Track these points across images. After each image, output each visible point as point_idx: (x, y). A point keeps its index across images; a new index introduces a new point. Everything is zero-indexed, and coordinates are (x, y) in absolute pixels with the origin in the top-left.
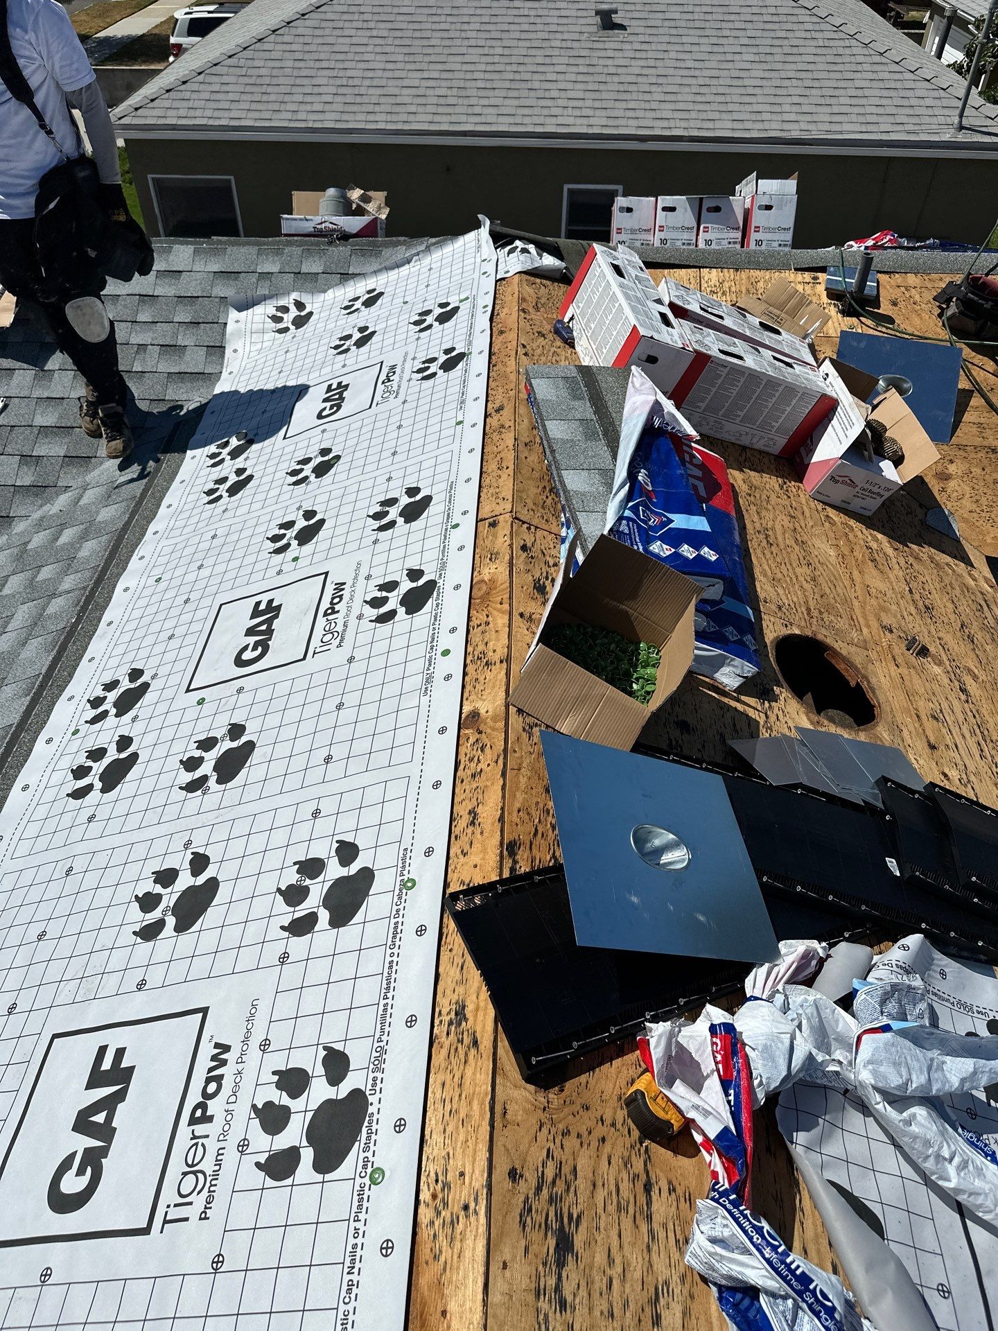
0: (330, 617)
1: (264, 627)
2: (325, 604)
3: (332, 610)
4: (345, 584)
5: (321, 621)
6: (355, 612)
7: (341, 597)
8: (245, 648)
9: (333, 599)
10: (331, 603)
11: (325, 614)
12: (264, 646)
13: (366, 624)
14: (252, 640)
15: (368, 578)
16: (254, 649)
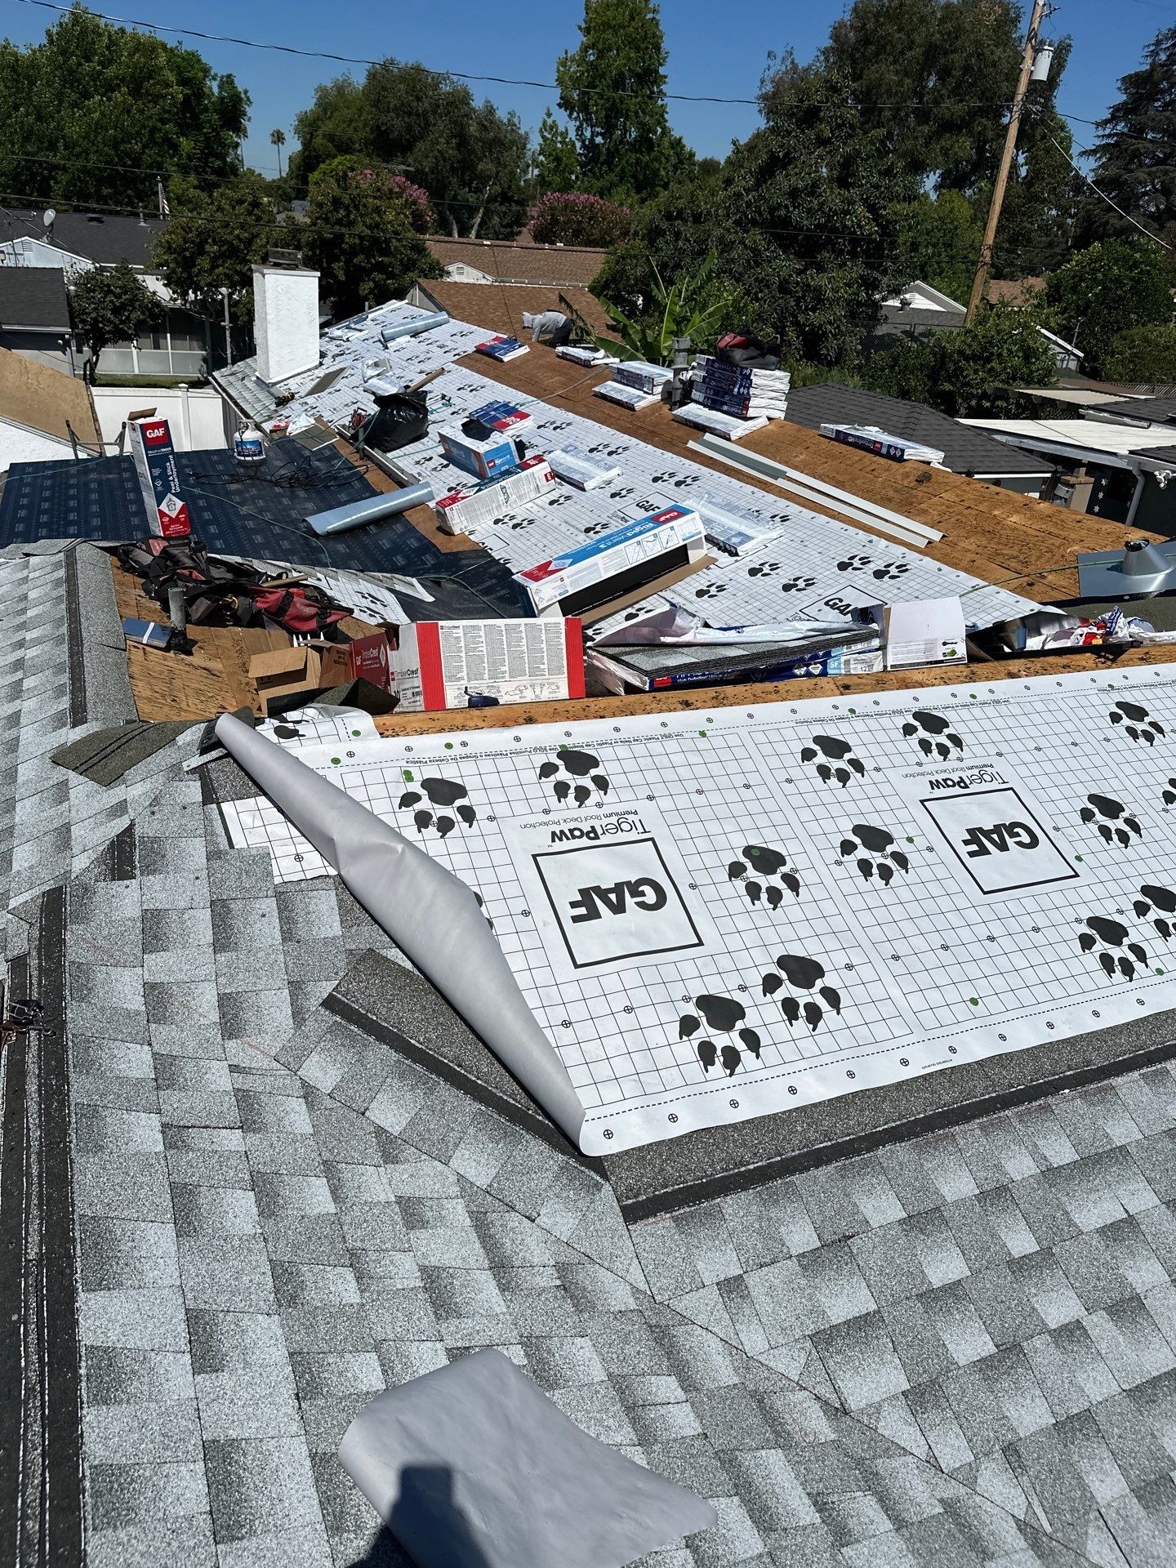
0: (968, 782)
1: (995, 836)
2: (957, 790)
3: (961, 783)
4: (931, 782)
5: (973, 788)
6: (958, 764)
7: (945, 780)
8: (1020, 844)
9: (949, 786)
10: (954, 786)
11: (966, 787)
12: (1012, 828)
13: (966, 753)
14: (1010, 841)
15: (920, 764)
16: (1018, 835)
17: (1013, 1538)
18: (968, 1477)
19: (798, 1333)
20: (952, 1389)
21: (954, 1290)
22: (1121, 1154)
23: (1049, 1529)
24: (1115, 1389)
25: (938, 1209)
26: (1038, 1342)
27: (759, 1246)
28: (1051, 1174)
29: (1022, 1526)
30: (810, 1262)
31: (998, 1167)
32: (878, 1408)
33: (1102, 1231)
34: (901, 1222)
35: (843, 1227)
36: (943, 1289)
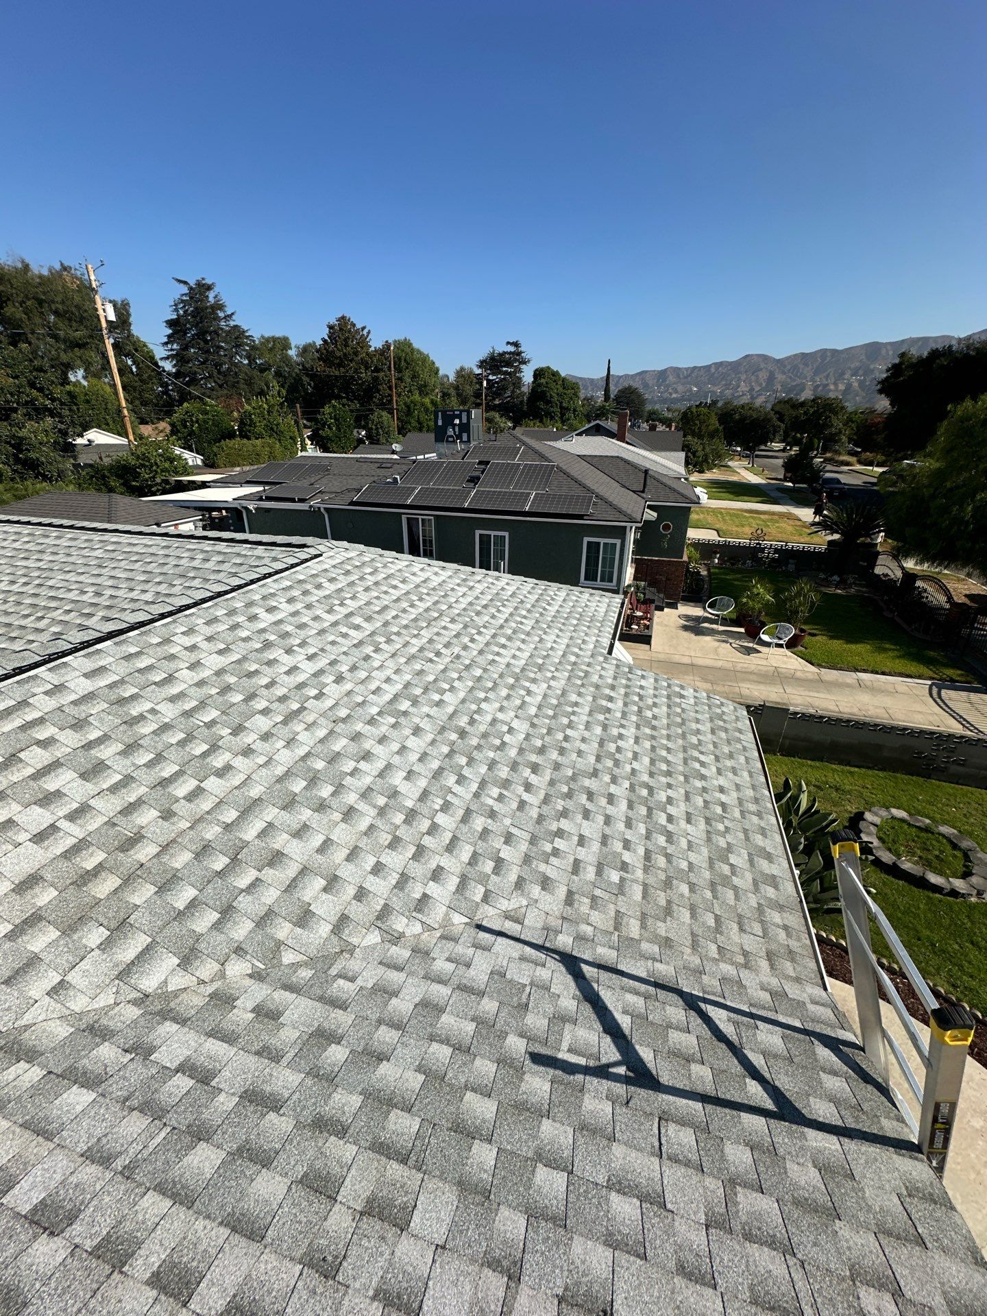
17: (248, 982)
18: (222, 975)
19: (107, 981)
20: (202, 946)
21: (193, 904)
22: (257, 802)
23: (263, 967)
24: (279, 892)
25: (175, 875)
26: (240, 899)
27: (70, 958)
28: (228, 827)
29: (251, 976)
30: (105, 946)
31: (202, 839)
32: (165, 982)
33: (258, 836)
34: (156, 893)
35: (122, 915)
36: (187, 908)
